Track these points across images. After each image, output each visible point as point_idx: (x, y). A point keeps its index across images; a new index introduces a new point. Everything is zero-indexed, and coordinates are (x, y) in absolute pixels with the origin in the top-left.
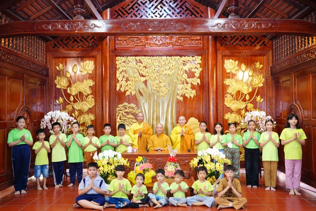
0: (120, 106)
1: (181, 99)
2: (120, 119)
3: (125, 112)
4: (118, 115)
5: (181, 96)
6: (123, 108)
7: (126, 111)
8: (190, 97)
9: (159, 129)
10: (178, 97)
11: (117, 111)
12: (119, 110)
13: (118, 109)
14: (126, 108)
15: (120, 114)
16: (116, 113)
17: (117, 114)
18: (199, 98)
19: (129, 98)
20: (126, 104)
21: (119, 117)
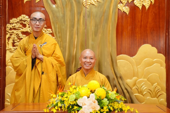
0: (13, 20)
1: (126, 10)
2: (14, 46)
3: (23, 33)
4: (9, 38)
5: (127, 4)
6: (18, 25)
7: (24, 30)
8: (143, 6)
9: (88, 60)
10: (120, 6)
11: (7, 29)
12: (11, 29)
13: (9, 26)
14: (24, 26)
15: (13, 36)
16: (5, 34)
17: (7, 36)
18: (159, 7)
19: (30, 6)
20: (24, 17)
21: (11, 41)
